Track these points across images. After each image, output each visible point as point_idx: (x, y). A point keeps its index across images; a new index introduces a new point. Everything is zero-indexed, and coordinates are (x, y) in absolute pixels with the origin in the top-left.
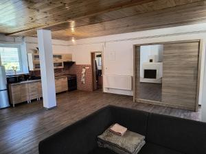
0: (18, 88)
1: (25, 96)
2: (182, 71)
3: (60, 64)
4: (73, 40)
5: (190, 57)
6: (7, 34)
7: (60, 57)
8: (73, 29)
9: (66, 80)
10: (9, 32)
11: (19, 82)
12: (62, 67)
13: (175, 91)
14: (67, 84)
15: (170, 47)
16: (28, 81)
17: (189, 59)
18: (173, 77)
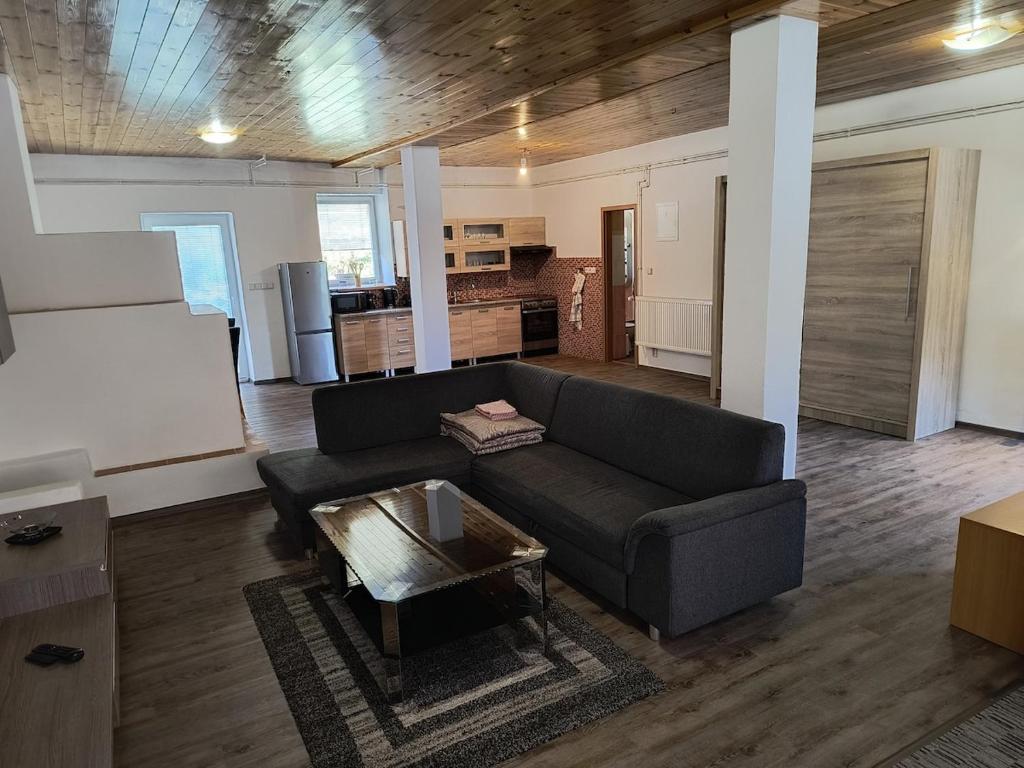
0: (360, 327)
1: (378, 356)
2: (867, 280)
3: (498, 256)
4: (523, 171)
5: (899, 220)
6: (335, 164)
7: (498, 229)
8: (522, 132)
9: (516, 313)
10: (336, 158)
11: (364, 309)
12: (506, 266)
13: (844, 358)
14: (517, 328)
15: (833, 182)
16: (391, 310)
17: (894, 232)
18: (841, 301)
